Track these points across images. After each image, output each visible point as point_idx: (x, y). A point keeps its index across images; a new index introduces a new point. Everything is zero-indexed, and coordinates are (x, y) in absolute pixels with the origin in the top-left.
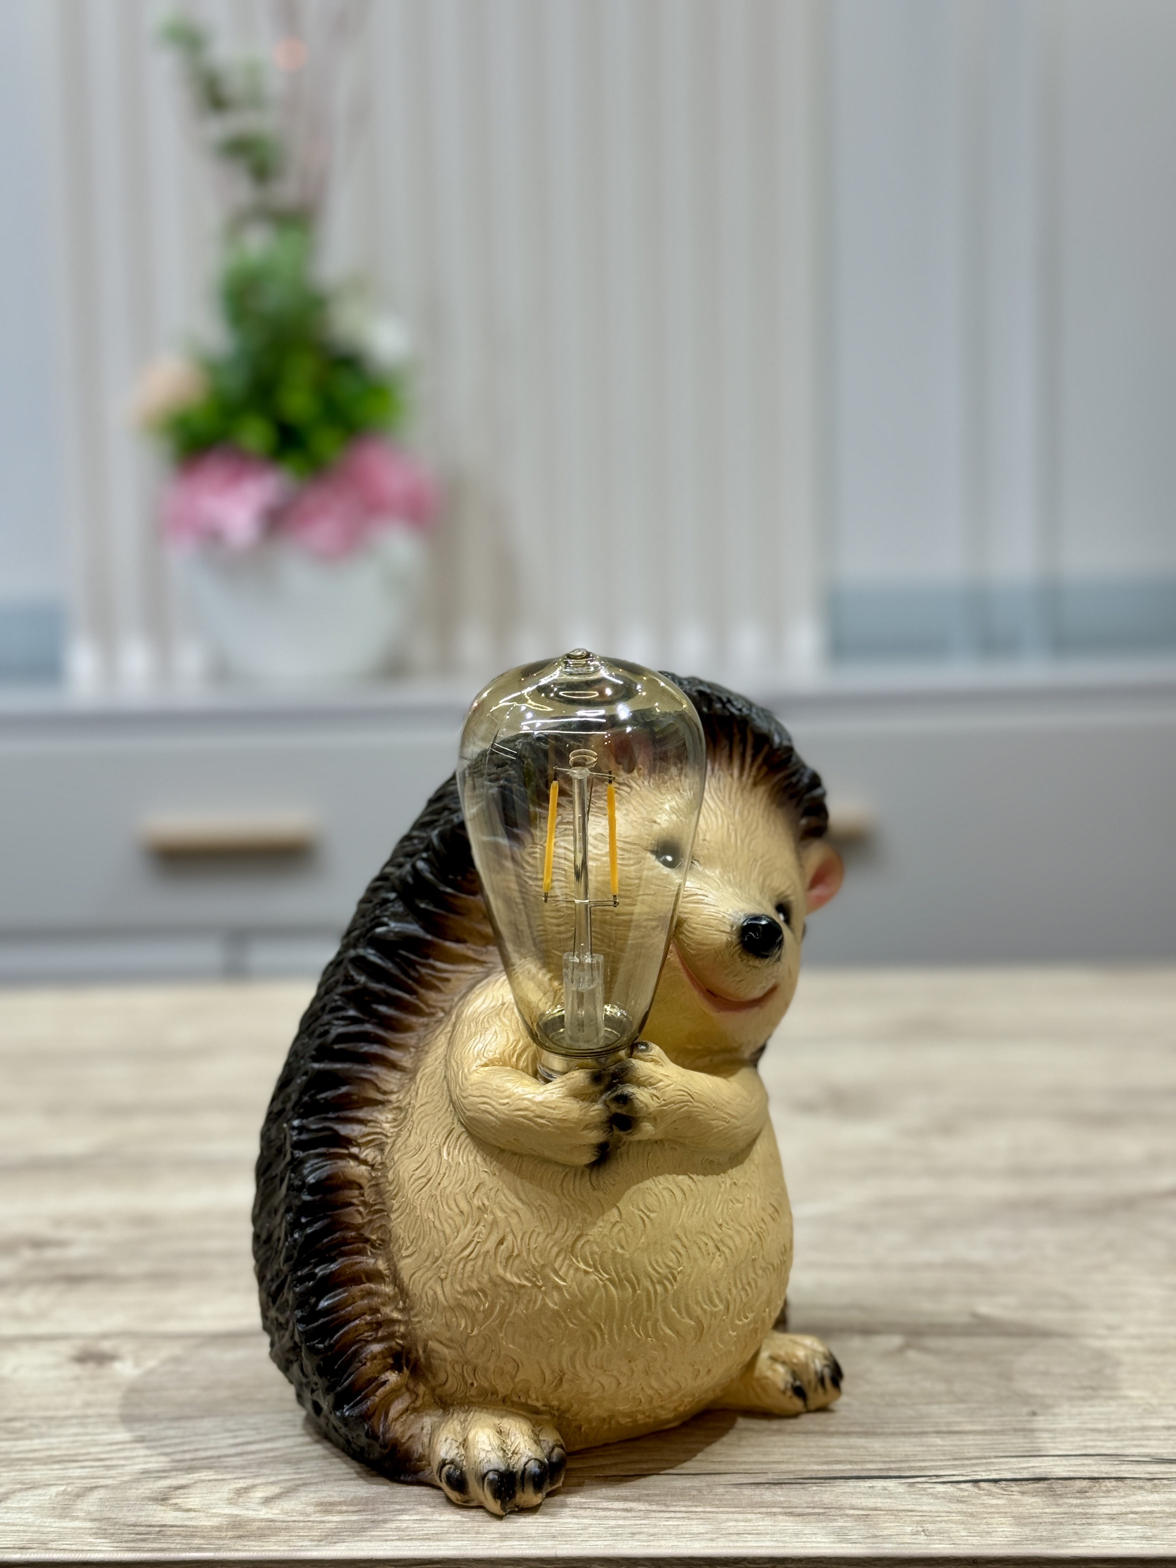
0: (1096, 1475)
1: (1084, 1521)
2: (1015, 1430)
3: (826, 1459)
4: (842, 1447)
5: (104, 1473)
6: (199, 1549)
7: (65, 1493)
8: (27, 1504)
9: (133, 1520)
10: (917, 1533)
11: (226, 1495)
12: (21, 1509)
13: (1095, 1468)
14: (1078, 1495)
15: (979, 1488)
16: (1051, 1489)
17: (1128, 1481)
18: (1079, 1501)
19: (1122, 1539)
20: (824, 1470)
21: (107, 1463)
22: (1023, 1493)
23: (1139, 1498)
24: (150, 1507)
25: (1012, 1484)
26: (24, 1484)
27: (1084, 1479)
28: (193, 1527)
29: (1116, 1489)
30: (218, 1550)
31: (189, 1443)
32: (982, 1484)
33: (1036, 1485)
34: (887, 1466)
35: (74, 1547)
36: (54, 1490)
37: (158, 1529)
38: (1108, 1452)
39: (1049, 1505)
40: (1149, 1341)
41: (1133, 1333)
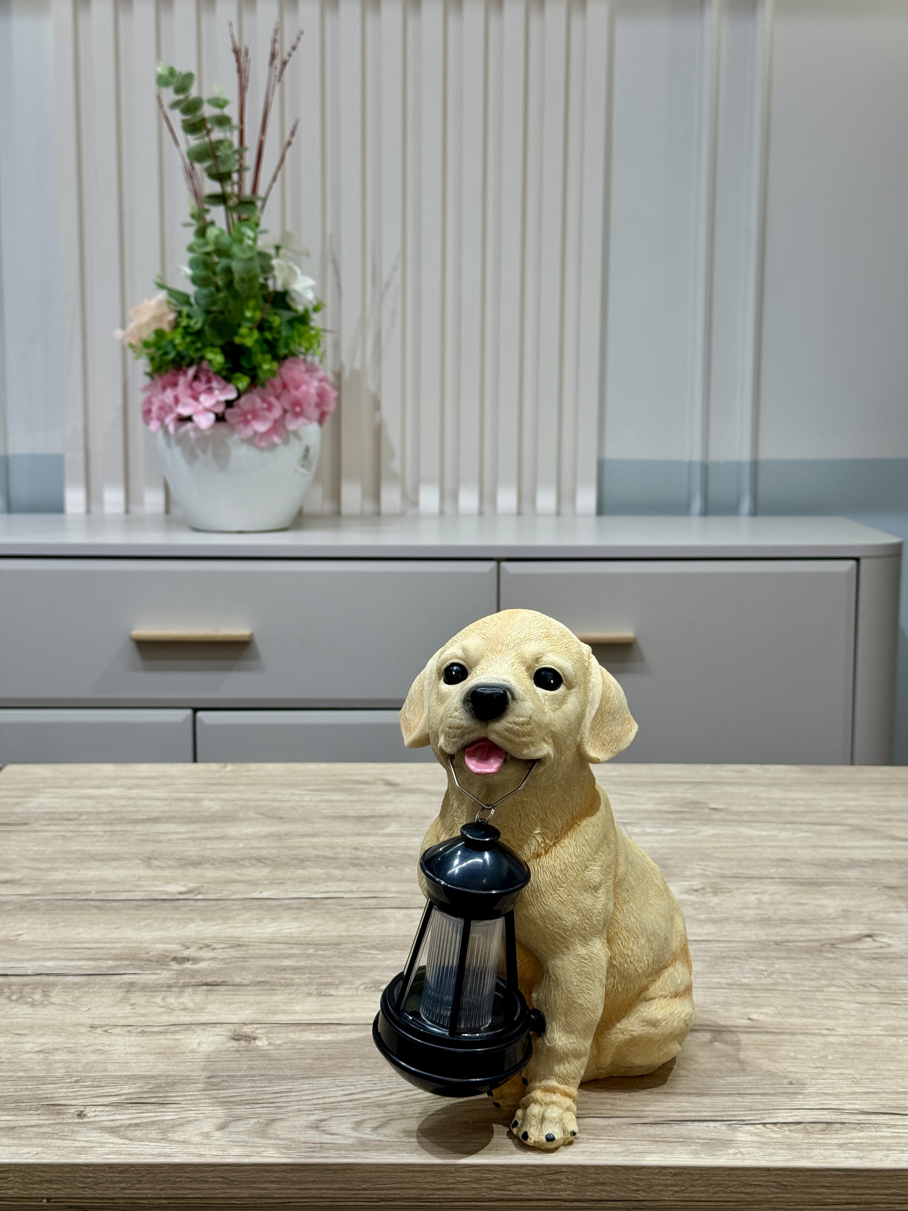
0: (829, 1121)
1: (825, 1148)
2: (782, 1093)
3: (680, 1110)
4: (687, 1102)
5: (277, 1111)
6: (346, 1157)
7: (259, 1123)
8: (240, 1130)
9: (303, 1139)
10: (736, 1154)
11: (350, 1125)
12: (238, 1133)
13: (828, 1116)
14: (820, 1132)
15: (767, 1128)
16: (805, 1129)
17: (847, 1125)
18: (821, 1136)
19: (846, 1158)
20: (680, 1116)
21: (276, 1105)
22: (790, 1131)
23: (854, 1134)
24: (310, 1132)
25: (784, 1125)
26: (234, 1117)
27: (823, 1123)
28: (339, 1144)
29: (841, 1129)
30: (357, 1157)
31: (319, 1093)
32: (768, 1126)
33: (798, 1126)
34: (714, 1114)
36: (252, 1121)
37: (319, 1145)
38: (835, 1107)
39: (805, 1138)
40: (851, 1038)
41: (841, 1033)
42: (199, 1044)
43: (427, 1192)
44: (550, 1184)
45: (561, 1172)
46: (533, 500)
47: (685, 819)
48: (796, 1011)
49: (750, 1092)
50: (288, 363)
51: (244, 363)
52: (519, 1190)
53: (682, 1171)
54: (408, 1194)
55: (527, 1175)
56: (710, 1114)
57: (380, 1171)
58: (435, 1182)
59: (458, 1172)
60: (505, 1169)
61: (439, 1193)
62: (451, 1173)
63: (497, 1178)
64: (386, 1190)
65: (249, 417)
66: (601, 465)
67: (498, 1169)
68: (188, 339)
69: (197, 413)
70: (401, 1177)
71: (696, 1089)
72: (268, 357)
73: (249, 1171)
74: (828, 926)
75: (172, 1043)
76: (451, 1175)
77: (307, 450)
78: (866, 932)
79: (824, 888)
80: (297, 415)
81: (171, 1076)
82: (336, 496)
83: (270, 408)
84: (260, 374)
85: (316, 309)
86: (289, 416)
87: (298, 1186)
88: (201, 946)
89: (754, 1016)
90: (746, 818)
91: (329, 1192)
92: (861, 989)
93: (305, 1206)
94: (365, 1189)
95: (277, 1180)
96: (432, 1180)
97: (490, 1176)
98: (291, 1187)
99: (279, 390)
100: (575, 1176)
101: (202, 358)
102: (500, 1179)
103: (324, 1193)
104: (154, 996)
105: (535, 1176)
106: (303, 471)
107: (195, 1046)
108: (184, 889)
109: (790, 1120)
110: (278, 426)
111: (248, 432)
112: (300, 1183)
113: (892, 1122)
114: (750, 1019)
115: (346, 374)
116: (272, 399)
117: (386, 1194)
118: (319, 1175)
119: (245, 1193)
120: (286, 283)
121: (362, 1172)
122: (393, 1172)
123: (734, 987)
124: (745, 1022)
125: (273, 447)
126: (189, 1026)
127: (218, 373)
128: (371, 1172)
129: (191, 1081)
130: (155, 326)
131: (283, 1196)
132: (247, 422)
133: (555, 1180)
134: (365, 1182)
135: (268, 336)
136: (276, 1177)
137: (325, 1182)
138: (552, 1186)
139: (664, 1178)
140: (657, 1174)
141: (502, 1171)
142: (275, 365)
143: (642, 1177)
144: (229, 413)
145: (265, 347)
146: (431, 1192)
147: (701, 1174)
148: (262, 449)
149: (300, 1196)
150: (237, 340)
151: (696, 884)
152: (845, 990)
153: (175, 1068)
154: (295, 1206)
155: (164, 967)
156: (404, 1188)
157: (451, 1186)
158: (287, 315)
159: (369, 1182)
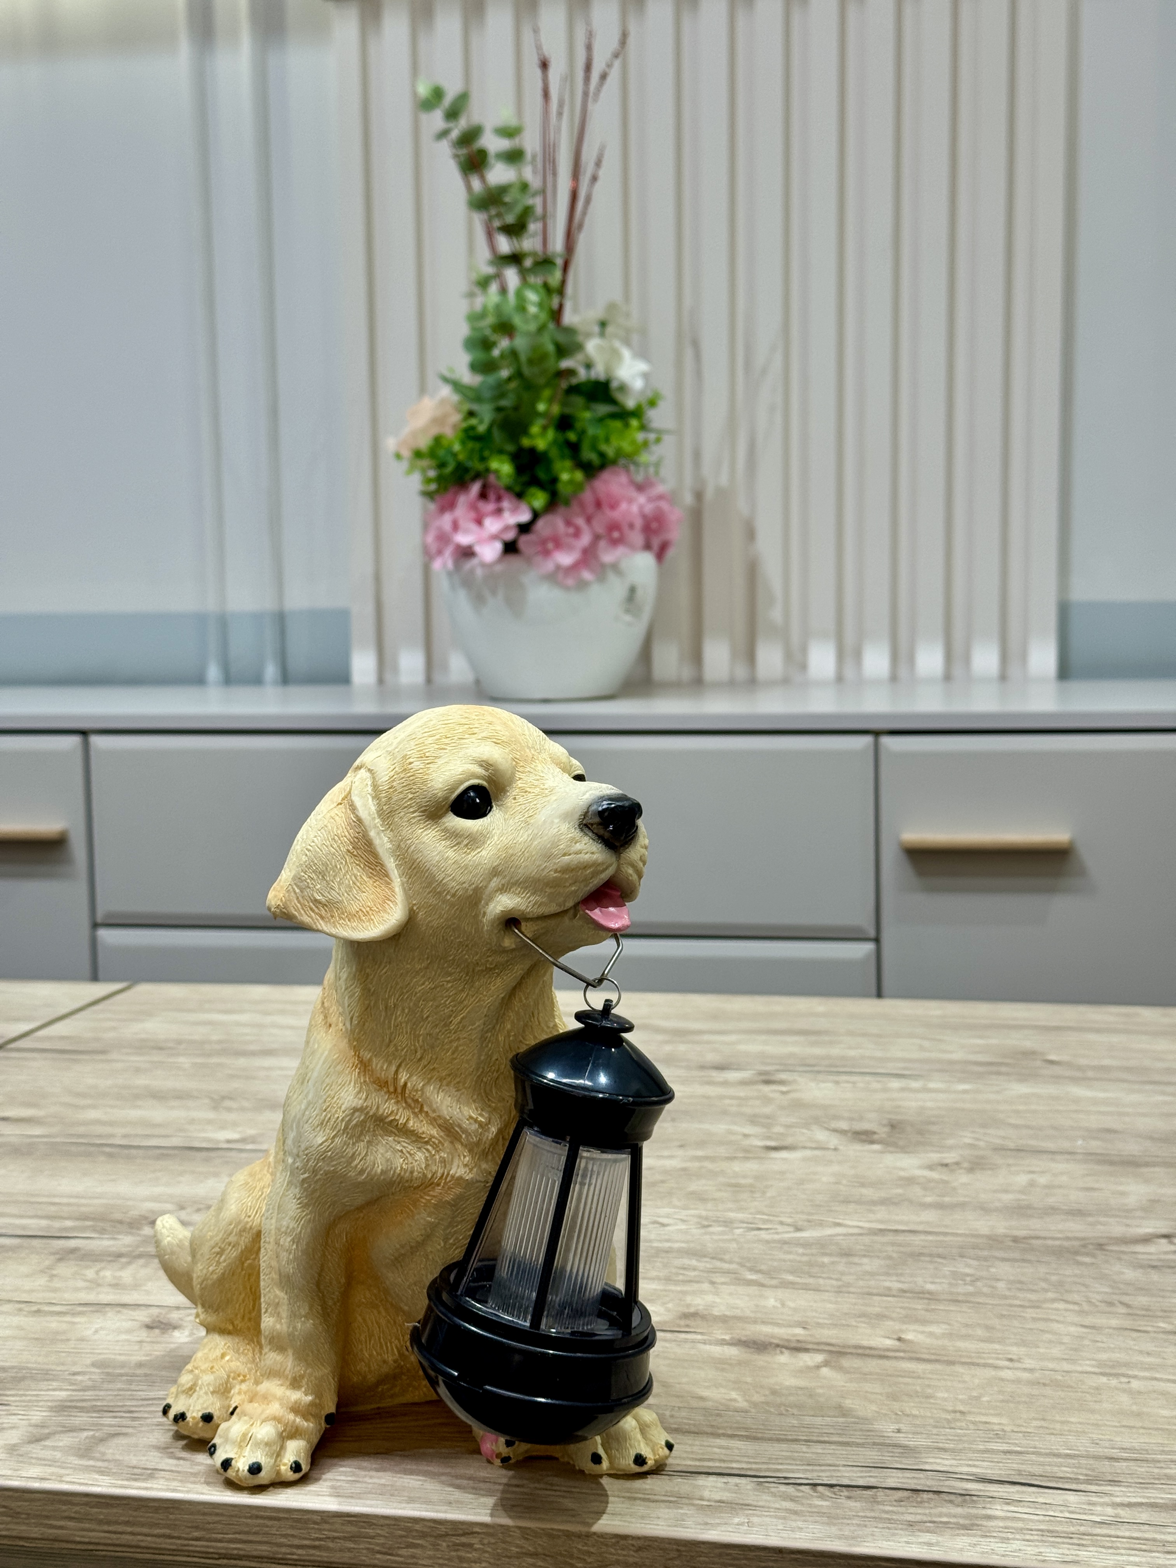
0: (919, 1488)
1: (885, 1525)
2: (874, 1444)
3: (701, 1457)
4: (720, 1447)
5: (129, 1423)
6: (174, 1490)
7: (93, 1437)
8: (61, 1444)
9: (134, 1462)
10: (742, 1524)
12: (54, 1448)
13: (922, 1481)
14: (895, 1503)
15: (815, 1491)
16: (874, 1496)
17: (943, 1496)
18: (894, 1509)
20: (695, 1466)
21: (135, 1415)
22: (849, 1498)
23: (944, 1510)
25: (844, 1489)
26: (64, 1427)
27: (907, 1490)
29: (930, 1500)
30: (188, 1492)
32: (820, 1488)
33: (864, 1492)
34: (749, 1466)
35: (82, 1481)
36: (85, 1434)
37: (149, 1472)
38: (942, 1469)
39: (863, 1510)
40: (1037, 1375)
41: (1028, 1366)
42: (96, 1331)
43: (283, 1550)
44: (457, 1550)
45: (473, 1533)
46: (967, 659)
47: (999, 1073)
48: (980, 1332)
49: (826, 1439)
50: (606, 475)
51: (541, 474)
52: (413, 1557)
53: (650, 1543)
54: (256, 1550)
55: (423, 1535)
56: (744, 1466)
57: (217, 1514)
58: (293, 1536)
59: (326, 1522)
60: (393, 1523)
61: (300, 1552)
62: (315, 1523)
63: (381, 1536)
64: (226, 1542)
65: (550, 546)
66: (1064, 611)
67: (382, 1522)
68: (471, 445)
69: (480, 541)
70: (247, 1525)
71: (746, 1429)
72: (568, 463)
73: (40, 1500)
74: (1111, 1220)
75: (64, 1326)
76: (316, 1526)
77: (632, 590)
78: (1164, 1231)
79: (1144, 1170)
80: (615, 543)
81: (28, 1368)
82: (697, 657)
83: (577, 534)
84: (563, 489)
85: (652, 403)
86: (602, 544)
87: (106, 1528)
88: (202, 1206)
89: (909, 1336)
90: (1090, 1074)
91: (149, 1539)
92: (1103, 1307)
93: (117, 1557)
94: (197, 1539)
95: (77, 1516)
96: (289, 1532)
97: (370, 1531)
98: (97, 1527)
99: (590, 509)
100: (493, 1541)
101: (488, 470)
102: (385, 1536)
103: (142, 1541)
104: (87, 1267)
105: (436, 1537)
106: (628, 618)
107: (89, 1333)
108: (236, 1136)
109: (861, 1483)
110: (588, 557)
111: (549, 566)
112: (109, 1523)
113: (1017, 1497)
114: (899, 1339)
115: (709, 494)
116: (580, 521)
117: (227, 1548)
118: (135, 1513)
119: (35, 1532)
120: (608, 369)
121: (192, 1514)
122: (236, 1516)
123: (908, 1295)
124: (889, 1343)
125: (582, 585)
126: (100, 1307)
127: (509, 489)
128: (204, 1514)
129: (47, 1377)
130: (435, 431)
131: (87, 1540)
132: (546, 553)
133: (463, 1545)
134: (197, 1528)
135: (572, 436)
136: (76, 1512)
137: (143, 1525)
138: (459, 1553)
139: (624, 1553)
140: (614, 1545)
141: (388, 1525)
142: (579, 475)
143: (592, 1550)
144: (524, 542)
145: (567, 451)
146: (288, 1550)
147: (678, 1550)
148: (567, 588)
149: (109, 1542)
150: (526, 442)
151: (950, 1157)
152: (1076, 1308)
153: (40, 1359)
154: (105, 1556)
155: (134, 1231)
156: (251, 1542)
157: (317, 1543)
158: (603, 409)
159: (204, 1529)
